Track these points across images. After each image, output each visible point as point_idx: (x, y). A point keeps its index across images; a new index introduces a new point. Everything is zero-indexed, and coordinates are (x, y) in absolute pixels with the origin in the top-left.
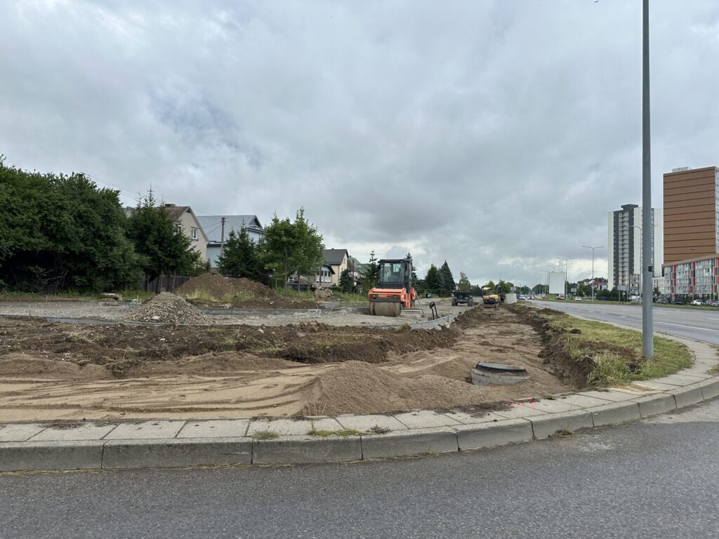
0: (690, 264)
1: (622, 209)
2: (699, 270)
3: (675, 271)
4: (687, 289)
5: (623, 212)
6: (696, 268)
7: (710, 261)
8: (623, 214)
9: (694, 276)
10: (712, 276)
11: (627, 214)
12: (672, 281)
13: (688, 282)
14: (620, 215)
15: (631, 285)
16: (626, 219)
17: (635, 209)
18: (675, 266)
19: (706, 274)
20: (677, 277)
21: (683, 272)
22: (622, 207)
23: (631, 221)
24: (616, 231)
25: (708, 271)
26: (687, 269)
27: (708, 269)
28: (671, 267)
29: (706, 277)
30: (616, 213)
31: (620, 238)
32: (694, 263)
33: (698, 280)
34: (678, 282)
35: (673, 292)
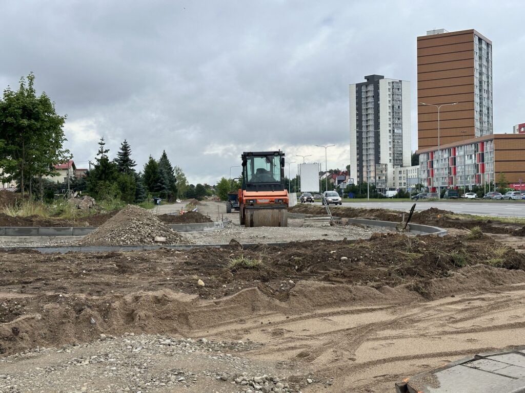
0: (449, 149)
1: (366, 81)
2: (460, 157)
3: (432, 158)
4: (447, 180)
5: (366, 85)
6: (457, 154)
7: (473, 145)
8: (367, 86)
9: (455, 164)
10: (475, 163)
11: (371, 88)
12: (428, 171)
13: (447, 171)
14: (364, 89)
15: (377, 178)
16: (371, 94)
17: (381, 81)
18: (432, 153)
19: (468, 162)
20: (435, 166)
21: (441, 160)
22: (366, 78)
23: (376, 97)
24: (359, 109)
25: (471, 158)
26: (446, 155)
27: (471, 156)
28: (428, 153)
29: (469, 165)
30: (359, 86)
31: (364, 118)
32: (455, 148)
33: (459, 169)
34: (436, 172)
35: (430, 184)
